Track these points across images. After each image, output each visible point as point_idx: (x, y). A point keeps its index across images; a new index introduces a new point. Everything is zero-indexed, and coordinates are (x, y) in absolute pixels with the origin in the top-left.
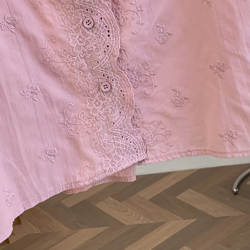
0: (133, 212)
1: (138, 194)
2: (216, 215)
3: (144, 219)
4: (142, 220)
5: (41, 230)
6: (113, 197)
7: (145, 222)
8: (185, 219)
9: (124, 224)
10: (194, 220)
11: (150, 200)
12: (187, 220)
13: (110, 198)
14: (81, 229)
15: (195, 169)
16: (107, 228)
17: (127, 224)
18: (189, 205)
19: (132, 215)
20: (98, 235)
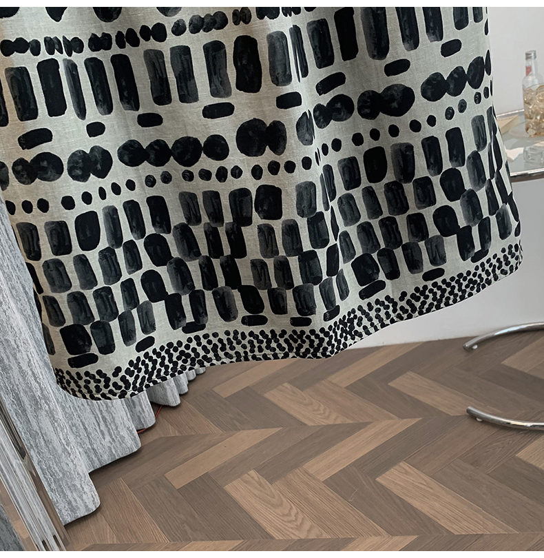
0: (320, 406)
1: (330, 378)
2: (452, 413)
3: (337, 417)
4: (335, 418)
5: (179, 431)
6: (290, 382)
7: (339, 422)
8: (403, 418)
9: (305, 425)
10: (417, 420)
11: (347, 388)
12: (405, 420)
13: (286, 384)
14: (240, 430)
15: (417, 343)
16: (279, 429)
17: (310, 424)
18: (409, 396)
19: (319, 410)
20: (265, 441)
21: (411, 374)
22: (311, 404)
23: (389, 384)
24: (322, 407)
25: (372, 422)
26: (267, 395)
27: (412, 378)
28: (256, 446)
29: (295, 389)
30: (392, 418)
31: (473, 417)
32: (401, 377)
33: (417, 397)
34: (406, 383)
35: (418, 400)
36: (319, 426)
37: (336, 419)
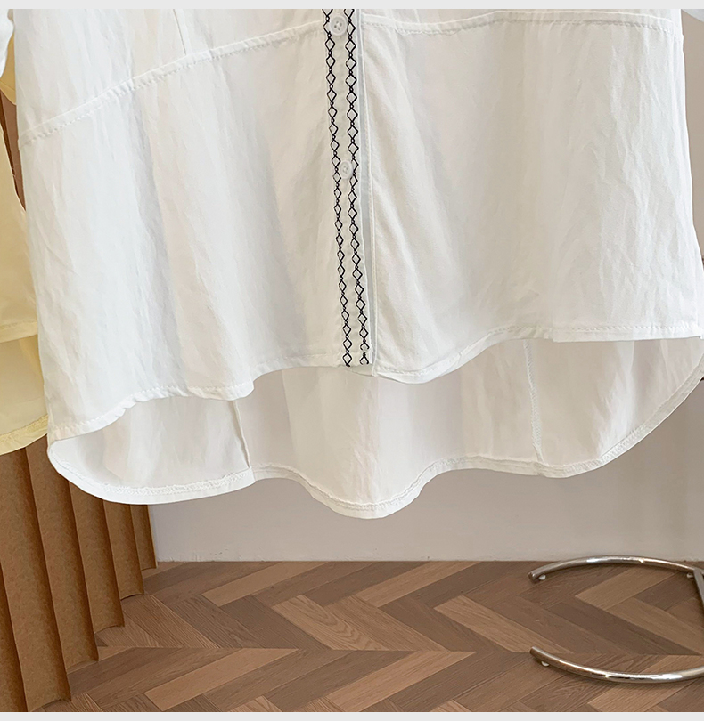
0: (347, 627)
1: (358, 594)
6: (307, 595)
8: (452, 650)
9: (330, 648)
10: (470, 654)
12: (455, 653)
13: (301, 597)
14: (242, 648)
15: (472, 562)
16: (294, 650)
17: (334, 647)
18: (459, 624)
19: (345, 631)
20: (277, 663)
21: (462, 598)
22: (336, 623)
23: (436, 608)
24: (350, 628)
25: (413, 652)
26: (277, 608)
27: (465, 604)
28: (265, 668)
29: (313, 604)
30: (439, 650)
31: (538, 659)
32: (450, 601)
33: (471, 627)
34: (457, 609)
35: (472, 632)
36: (346, 651)
37: (367, 645)
